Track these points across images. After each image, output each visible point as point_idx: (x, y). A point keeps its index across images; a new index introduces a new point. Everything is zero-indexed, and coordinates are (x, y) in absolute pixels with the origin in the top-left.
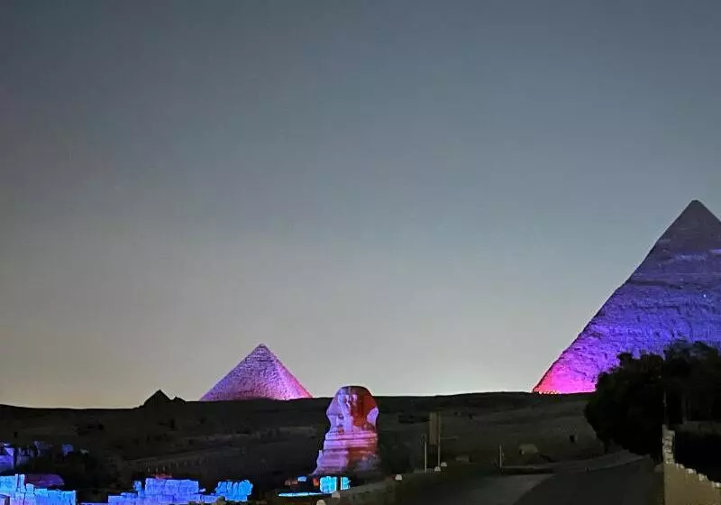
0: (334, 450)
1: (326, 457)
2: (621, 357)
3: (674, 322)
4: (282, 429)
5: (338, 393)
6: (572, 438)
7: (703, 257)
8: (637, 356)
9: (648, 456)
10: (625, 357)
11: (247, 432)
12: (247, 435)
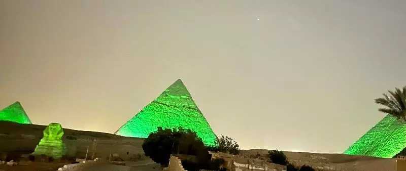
0: (43, 146)
1: (39, 148)
2: (159, 128)
3: (165, 117)
4: (23, 135)
5: (50, 125)
6: (128, 153)
7: (178, 98)
8: (163, 129)
9: (160, 164)
10: (160, 129)
11: (8, 134)
12: (7, 135)
